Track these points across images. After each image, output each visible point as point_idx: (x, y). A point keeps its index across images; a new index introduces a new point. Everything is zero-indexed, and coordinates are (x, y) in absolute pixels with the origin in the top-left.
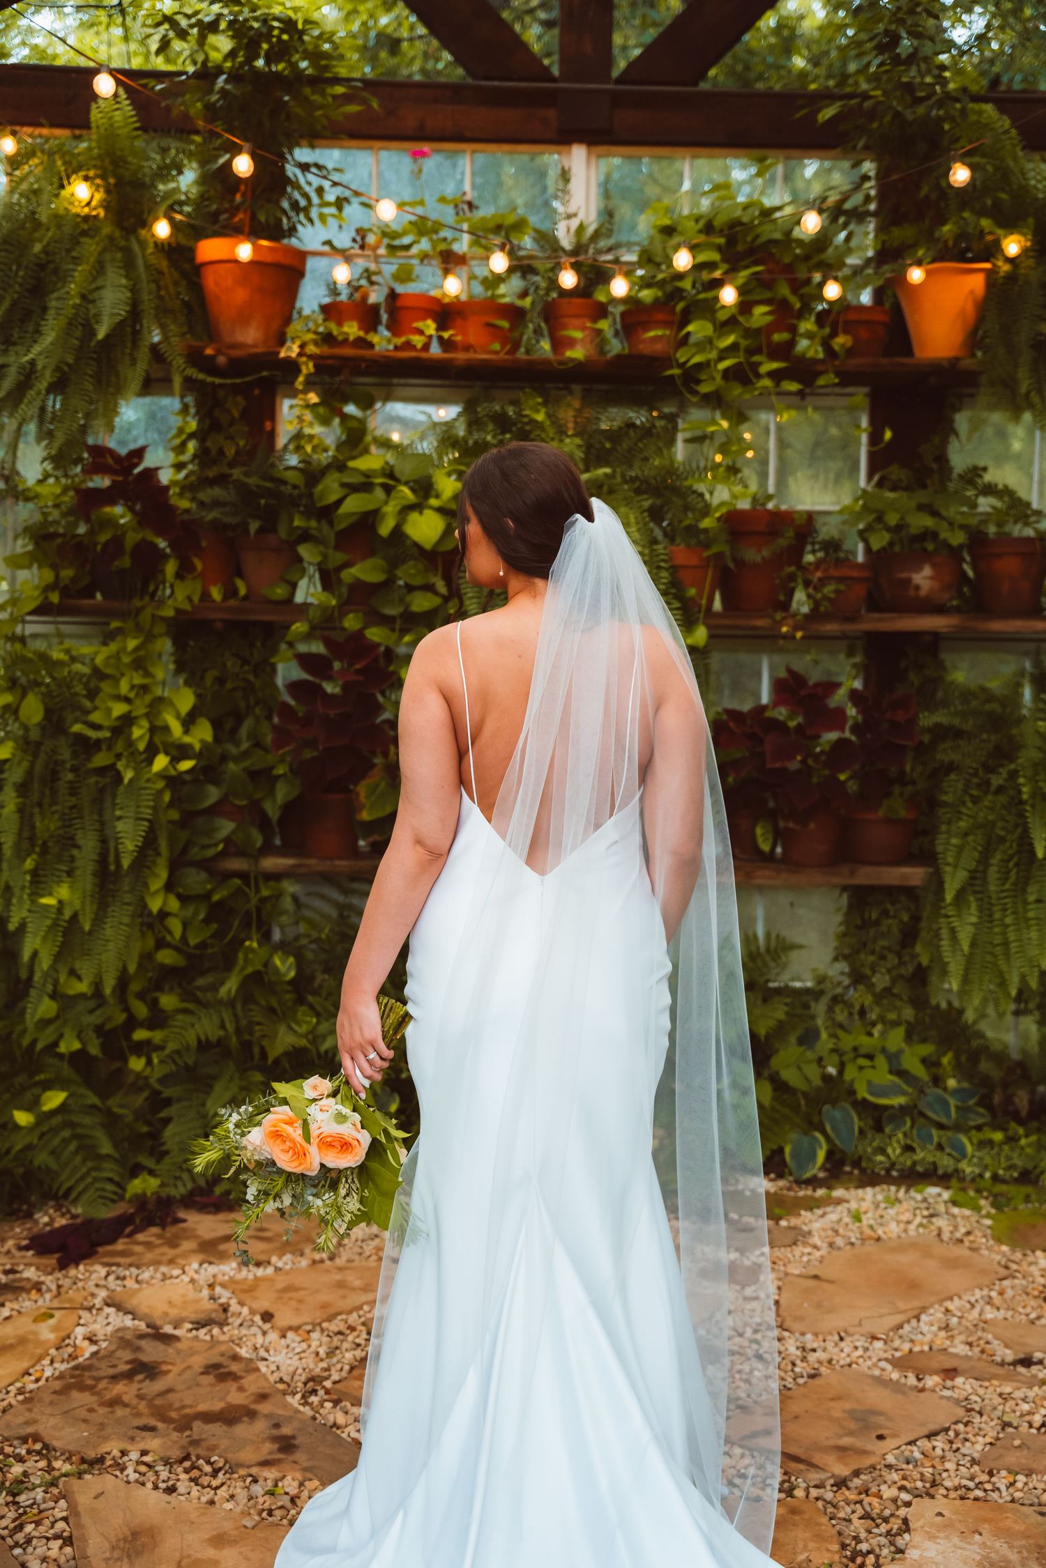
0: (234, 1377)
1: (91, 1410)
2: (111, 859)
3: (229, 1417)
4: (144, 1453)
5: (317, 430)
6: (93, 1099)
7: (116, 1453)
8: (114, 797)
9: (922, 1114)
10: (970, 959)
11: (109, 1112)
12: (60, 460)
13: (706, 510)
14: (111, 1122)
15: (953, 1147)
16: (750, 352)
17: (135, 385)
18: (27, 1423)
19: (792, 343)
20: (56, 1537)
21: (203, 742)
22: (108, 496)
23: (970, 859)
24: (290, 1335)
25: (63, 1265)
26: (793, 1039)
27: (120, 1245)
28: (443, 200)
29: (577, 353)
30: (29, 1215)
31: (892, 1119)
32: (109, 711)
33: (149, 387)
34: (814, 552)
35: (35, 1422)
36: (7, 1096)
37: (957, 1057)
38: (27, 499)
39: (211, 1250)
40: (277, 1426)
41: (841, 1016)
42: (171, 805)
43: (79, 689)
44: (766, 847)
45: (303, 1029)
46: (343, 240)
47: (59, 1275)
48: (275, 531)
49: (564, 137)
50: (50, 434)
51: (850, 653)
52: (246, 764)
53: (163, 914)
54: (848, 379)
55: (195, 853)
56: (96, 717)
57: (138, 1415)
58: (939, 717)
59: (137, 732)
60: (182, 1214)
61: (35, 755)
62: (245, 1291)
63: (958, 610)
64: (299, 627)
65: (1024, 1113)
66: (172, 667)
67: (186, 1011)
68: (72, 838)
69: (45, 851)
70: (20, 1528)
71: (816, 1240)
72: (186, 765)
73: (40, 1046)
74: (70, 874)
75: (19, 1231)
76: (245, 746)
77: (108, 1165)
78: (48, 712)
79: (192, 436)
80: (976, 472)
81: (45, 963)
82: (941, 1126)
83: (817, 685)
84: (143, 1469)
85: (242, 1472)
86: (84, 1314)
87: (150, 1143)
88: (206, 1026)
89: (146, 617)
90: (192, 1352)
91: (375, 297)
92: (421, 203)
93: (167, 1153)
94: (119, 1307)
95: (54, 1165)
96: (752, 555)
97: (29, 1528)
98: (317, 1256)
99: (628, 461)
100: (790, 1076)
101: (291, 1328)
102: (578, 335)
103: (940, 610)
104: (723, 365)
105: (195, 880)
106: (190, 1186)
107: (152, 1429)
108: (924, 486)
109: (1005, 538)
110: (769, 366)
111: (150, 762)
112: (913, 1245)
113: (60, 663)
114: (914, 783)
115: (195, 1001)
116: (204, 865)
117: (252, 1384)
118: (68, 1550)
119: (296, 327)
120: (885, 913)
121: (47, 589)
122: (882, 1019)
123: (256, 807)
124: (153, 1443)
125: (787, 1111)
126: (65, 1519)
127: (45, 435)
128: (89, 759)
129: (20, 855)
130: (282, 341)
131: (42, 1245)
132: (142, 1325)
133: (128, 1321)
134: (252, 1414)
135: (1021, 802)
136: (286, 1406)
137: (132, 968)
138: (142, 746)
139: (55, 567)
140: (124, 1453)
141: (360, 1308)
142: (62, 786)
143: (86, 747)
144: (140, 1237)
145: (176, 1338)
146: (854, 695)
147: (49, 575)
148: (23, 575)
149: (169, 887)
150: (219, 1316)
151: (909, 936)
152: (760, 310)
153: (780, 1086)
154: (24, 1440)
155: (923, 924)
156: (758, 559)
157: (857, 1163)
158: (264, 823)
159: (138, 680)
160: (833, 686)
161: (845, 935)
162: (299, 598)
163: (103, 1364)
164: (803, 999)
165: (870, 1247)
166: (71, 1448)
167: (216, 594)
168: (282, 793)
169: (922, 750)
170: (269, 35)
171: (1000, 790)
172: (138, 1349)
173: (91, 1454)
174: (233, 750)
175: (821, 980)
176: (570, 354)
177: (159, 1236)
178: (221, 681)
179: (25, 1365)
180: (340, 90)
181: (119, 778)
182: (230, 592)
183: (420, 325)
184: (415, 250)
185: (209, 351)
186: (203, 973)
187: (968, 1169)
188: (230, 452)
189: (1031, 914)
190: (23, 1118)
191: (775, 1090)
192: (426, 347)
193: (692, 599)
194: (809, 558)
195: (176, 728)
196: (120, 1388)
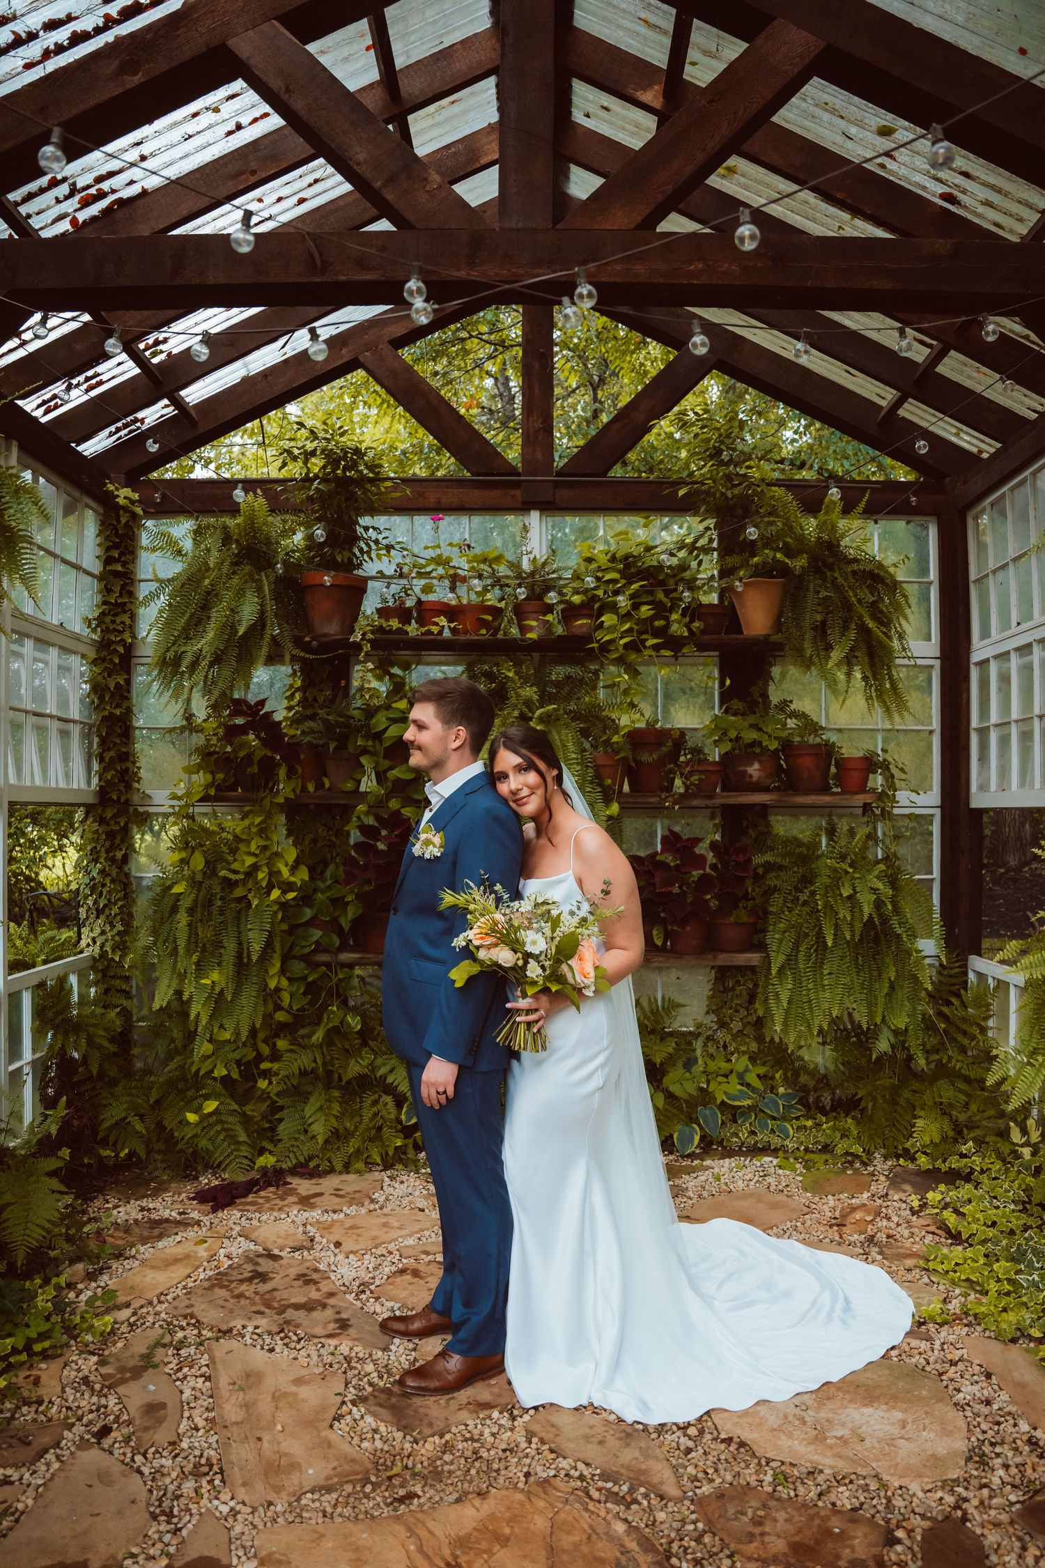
0: (315, 1282)
1: (226, 1300)
2: (245, 955)
3: (309, 1307)
4: (256, 1327)
5: (374, 684)
6: (235, 1106)
7: (239, 1327)
8: (247, 916)
9: (761, 1111)
10: (787, 1012)
11: (244, 1114)
12: (215, 707)
13: (616, 729)
14: (246, 1120)
15: (781, 1131)
16: (640, 633)
17: (262, 659)
18: (187, 1307)
19: (668, 626)
20: (201, 1376)
21: (302, 880)
22: (243, 730)
23: (786, 948)
24: (351, 1256)
25: (214, 1210)
26: (680, 1064)
27: (250, 1198)
28: (451, 544)
29: (532, 635)
30: (196, 1178)
31: (743, 1114)
32: (243, 861)
33: (271, 660)
34: (685, 755)
35: (191, 1306)
36: (182, 1104)
37: (785, 1074)
38: (197, 732)
39: (306, 1202)
40: (338, 1313)
41: (712, 1050)
42: (282, 920)
43: (225, 849)
44: (659, 942)
45: (366, 1062)
46: (390, 570)
47: (211, 1216)
48: (346, 748)
49: (524, 507)
50: (210, 692)
51: (712, 817)
52: (329, 894)
53: (278, 989)
54: (702, 647)
55: (297, 951)
56: (235, 866)
57: (254, 1304)
58: (769, 857)
59: (261, 875)
60: (289, 1179)
61: (199, 890)
62: (327, 1228)
63: (777, 789)
64: (362, 808)
65: (828, 1108)
66: (285, 832)
67: (292, 1051)
68: (221, 942)
69: (204, 950)
70: (180, 1369)
71: (690, 1194)
72: (291, 895)
73: (202, 1073)
74: (219, 964)
75: (190, 1188)
76: (329, 882)
77: (243, 1148)
78: (207, 863)
79: (298, 690)
80: (786, 703)
81: (204, 1020)
82: (774, 1118)
83: (688, 840)
84: (255, 1337)
85: (316, 1340)
86: (226, 1241)
87: (270, 1134)
88: (305, 1060)
89: (267, 803)
90: (290, 1266)
91: (410, 603)
92: (439, 546)
93: (280, 1140)
94: (247, 1238)
95: (210, 1147)
96: (646, 758)
97: (185, 1370)
98: (372, 1207)
99: (568, 699)
100: (675, 1089)
101: (352, 1252)
102: (534, 623)
103: (766, 789)
104: (623, 642)
105: (298, 968)
106: (294, 1161)
107: (262, 1313)
108: (754, 713)
109: (804, 745)
110: (652, 642)
111: (269, 894)
112: (751, 1195)
113: (214, 833)
114: (754, 899)
115: (299, 1045)
116: (303, 958)
117: (325, 1287)
118: (208, 1384)
119: (362, 621)
120: (738, 982)
121: (207, 787)
122: (737, 1050)
123: (335, 921)
124: (263, 1322)
125: (675, 1111)
126: (207, 1365)
127: (207, 691)
128: (231, 892)
129: (189, 952)
130: (352, 631)
131: (202, 1197)
132: (260, 1249)
133: (252, 1246)
134: (324, 1306)
135: (818, 911)
136: (345, 1300)
137: (258, 1026)
138: (264, 884)
139: (213, 773)
140: (244, 1327)
141: (396, 1240)
142: (215, 909)
143: (229, 884)
144: (262, 1193)
145: (281, 1258)
146: (714, 846)
147: (209, 778)
148: (195, 777)
149: (283, 971)
150: (308, 1244)
151: (752, 997)
152: (644, 608)
153: (670, 1096)
154: (185, 1317)
155: (760, 990)
156: (650, 760)
157: (721, 1143)
158: (340, 931)
159: (262, 843)
160: (696, 841)
161: (713, 997)
162: (363, 788)
163: (235, 1272)
164: (685, 1040)
165: (724, 1197)
166: (213, 1323)
167: (311, 787)
168: (352, 912)
169: (757, 878)
170: (345, 458)
171: (805, 903)
172: (257, 1264)
173: (224, 1328)
174: (322, 885)
175: (699, 1026)
176: (529, 635)
177: (274, 1193)
178: (315, 841)
179: (188, 1271)
180: (389, 484)
181: (250, 905)
182: (320, 786)
183: (436, 620)
184: (434, 574)
185: (307, 639)
186: (303, 1026)
187: (791, 1145)
188: (321, 699)
189: (826, 982)
190: (192, 1117)
191: (666, 1098)
192: (440, 633)
193: (609, 786)
194: (682, 759)
195: (285, 872)
196: (244, 1287)
